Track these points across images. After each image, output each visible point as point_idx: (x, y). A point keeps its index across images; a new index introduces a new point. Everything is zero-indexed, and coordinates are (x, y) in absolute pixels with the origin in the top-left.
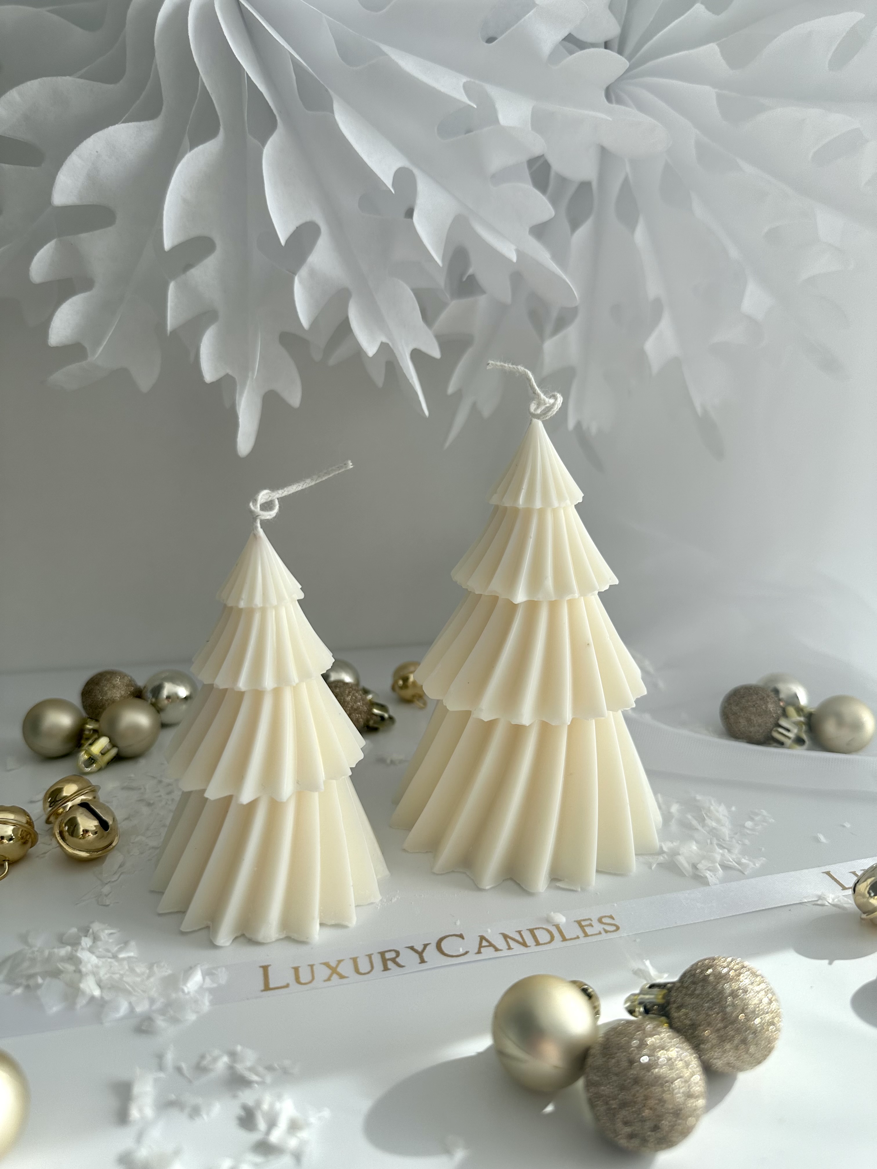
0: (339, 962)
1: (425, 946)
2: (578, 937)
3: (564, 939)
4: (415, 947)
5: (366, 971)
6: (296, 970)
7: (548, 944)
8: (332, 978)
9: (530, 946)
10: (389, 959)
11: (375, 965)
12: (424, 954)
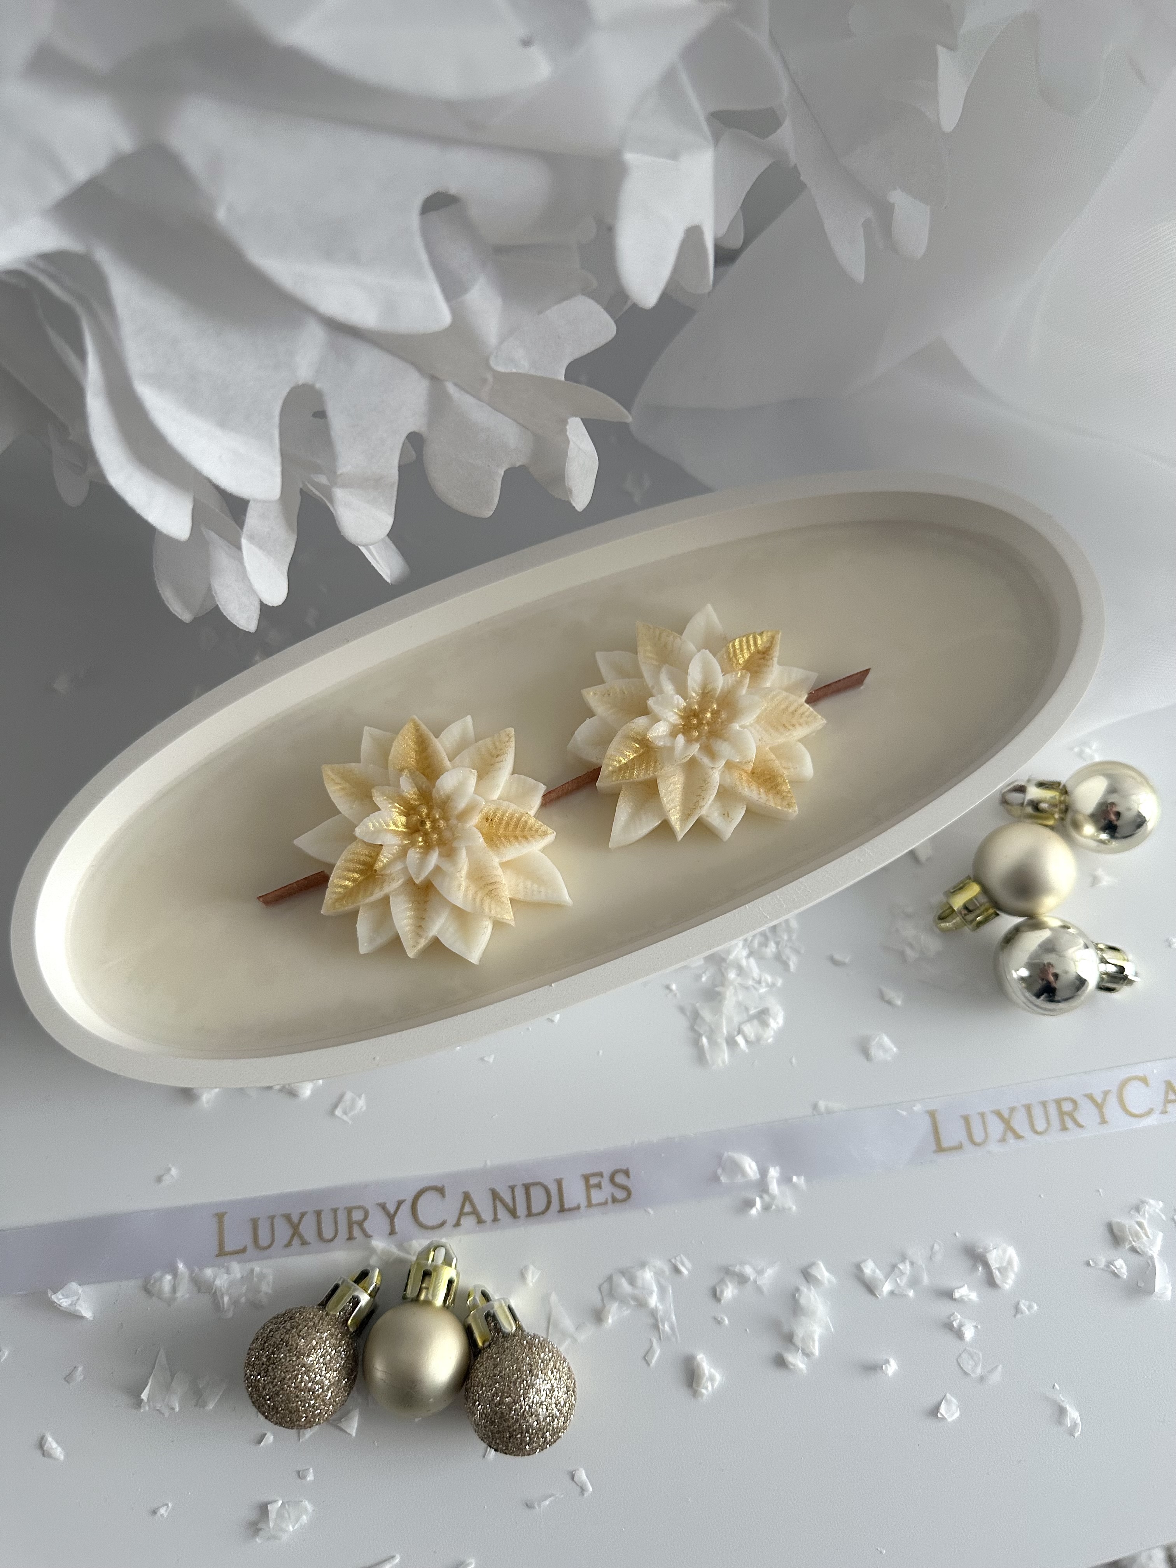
0: (303, 1215)
1: (400, 1203)
2: (578, 1208)
3: (562, 1209)
4: (387, 1206)
5: (330, 1237)
6: (255, 1223)
7: (541, 1215)
8: (293, 1243)
9: (519, 1217)
10: (356, 1222)
11: (339, 1228)
12: (396, 1220)
